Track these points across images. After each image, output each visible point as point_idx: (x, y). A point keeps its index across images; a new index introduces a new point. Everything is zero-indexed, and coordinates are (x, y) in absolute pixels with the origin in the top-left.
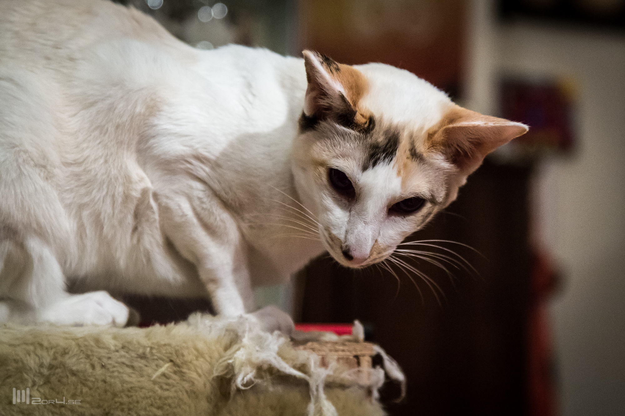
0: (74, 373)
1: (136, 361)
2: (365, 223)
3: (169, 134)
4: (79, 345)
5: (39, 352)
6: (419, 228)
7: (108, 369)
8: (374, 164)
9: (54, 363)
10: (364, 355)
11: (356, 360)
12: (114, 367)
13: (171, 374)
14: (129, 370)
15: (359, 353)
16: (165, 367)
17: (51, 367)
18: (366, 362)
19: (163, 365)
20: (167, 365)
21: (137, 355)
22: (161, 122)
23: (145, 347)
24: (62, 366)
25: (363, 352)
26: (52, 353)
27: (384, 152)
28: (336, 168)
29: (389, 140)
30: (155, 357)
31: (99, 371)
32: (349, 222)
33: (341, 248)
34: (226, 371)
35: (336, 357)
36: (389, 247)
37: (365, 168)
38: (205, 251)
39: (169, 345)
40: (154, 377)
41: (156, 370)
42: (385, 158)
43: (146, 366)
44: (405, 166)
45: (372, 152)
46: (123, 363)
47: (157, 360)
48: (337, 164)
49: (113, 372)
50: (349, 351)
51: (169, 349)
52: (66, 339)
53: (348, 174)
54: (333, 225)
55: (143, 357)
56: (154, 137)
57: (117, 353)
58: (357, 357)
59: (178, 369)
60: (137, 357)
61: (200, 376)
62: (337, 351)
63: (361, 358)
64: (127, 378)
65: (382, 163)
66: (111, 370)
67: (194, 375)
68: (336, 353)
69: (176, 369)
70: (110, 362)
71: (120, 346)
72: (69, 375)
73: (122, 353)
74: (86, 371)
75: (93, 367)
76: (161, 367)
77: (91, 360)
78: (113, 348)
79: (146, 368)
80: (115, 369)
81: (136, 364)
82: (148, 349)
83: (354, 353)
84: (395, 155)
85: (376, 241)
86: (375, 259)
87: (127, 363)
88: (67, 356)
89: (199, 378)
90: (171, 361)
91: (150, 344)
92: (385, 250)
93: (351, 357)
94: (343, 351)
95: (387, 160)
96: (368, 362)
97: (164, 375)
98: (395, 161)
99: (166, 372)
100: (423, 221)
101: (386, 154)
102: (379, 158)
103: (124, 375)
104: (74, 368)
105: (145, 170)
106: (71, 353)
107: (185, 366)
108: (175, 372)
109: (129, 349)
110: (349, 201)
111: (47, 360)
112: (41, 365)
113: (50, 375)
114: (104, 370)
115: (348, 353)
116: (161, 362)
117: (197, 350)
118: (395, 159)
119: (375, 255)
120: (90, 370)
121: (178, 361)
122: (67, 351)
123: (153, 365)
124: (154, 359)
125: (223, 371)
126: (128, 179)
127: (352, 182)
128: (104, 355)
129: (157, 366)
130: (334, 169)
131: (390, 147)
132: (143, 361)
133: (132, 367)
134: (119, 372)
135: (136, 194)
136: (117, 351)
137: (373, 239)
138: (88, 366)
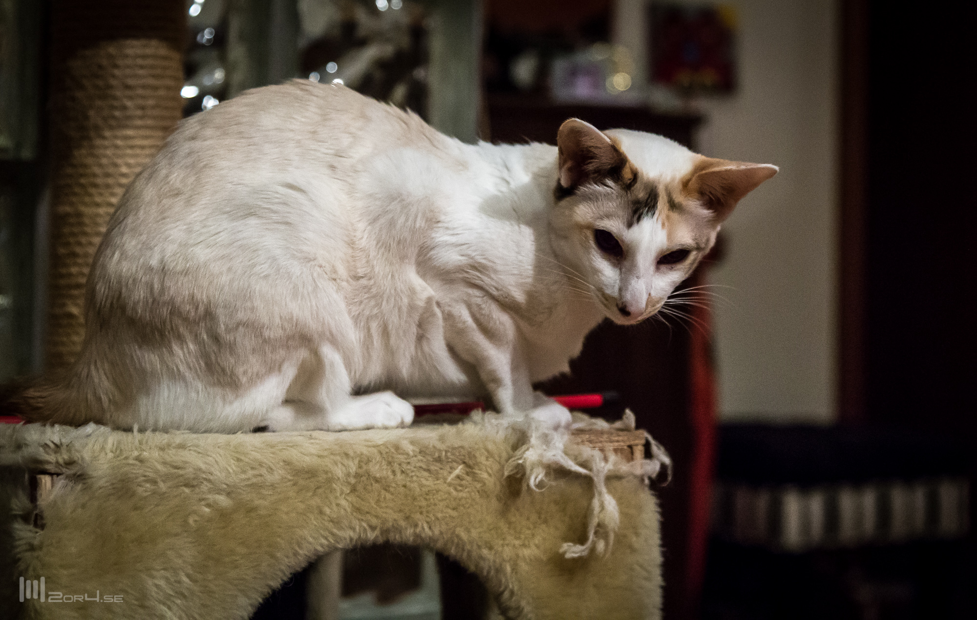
0: (377, 481)
1: (433, 464)
2: (637, 278)
3: (447, 245)
4: (381, 453)
5: (346, 462)
6: (687, 276)
7: (407, 474)
8: (639, 220)
9: (360, 471)
10: (637, 445)
11: (629, 450)
12: (413, 471)
13: (464, 475)
14: (426, 474)
15: (632, 443)
16: (459, 470)
17: (357, 476)
18: (639, 451)
19: (457, 467)
20: (461, 467)
21: (434, 458)
22: (438, 235)
23: (440, 451)
24: (366, 474)
25: (637, 442)
26: (356, 462)
27: (645, 206)
28: (602, 229)
29: (650, 195)
30: (450, 460)
31: (399, 477)
32: (621, 280)
33: (617, 305)
34: (515, 471)
35: (611, 448)
36: (661, 299)
37: (630, 225)
38: (486, 354)
39: (462, 447)
40: (449, 479)
41: (450, 473)
42: (647, 212)
43: (441, 469)
44: (668, 217)
45: (634, 208)
46: (421, 467)
47: (451, 462)
48: (602, 225)
49: (412, 476)
50: (623, 441)
51: (463, 452)
52: (369, 446)
53: (615, 233)
54: (605, 285)
55: (439, 460)
56: (433, 248)
57: (414, 458)
58: (630, 447)
59: (470, 470)
60: (433, 461)
61: (490, 475)
62: (611, 442)
63: (635, 448)
64: (424, 482)
65: (646, 218)
66: (411, 474)
67: (485, 476)
68: (611, 444)
69: (468, 470)
70: (409, 467)
71: (418, 450)
72: (373, 482)
73: (420, 457)
74: (388, 477)
75: (394, 472)
76: (455, 469)
77: (392, 466)
78: (411, 453)
79: (442, 471)
80: (413, 474)
81: (433, 468)
82: (444, 453)
83: (628, 443)
84: (657, 207)
85: (650, 294)
86: (650, 312)
87: (424, 466)
88: (371, 464)
89: (489, 478)
90: (464, 463)
91: (445, 448)
92: (658, 302)
93: (625, 447)
94: (618, 441)
95: (650, 214)
96: (641, 451)
97: (458, 477)
98: (658, 214)
99: (460, 474)
100: (690, 268)
101: (649, 208)
102: (642, 213)
103: (422, 479)
104: (378, 475)
105: (426, 281)
106: (374, 460)
107: (476, 467)
108: (468, 474)
109: (426, 454)
110: (617, 260)
111: (353, 468)
112: (348, 475)
113: (356, 483)
114: (403, 475)
115: (622, 444)
116: (455, 464)
117: (488, 451)
118: (657, 213)
119: (649, 309)
120: (392, 477)
121: (471, 463)
122: (370, 459)
123: (448, 467)
124: (448, 462)
125: (512, 470)
126: (412, 291)
127: (619, 241)
128: (403, 460)
129: (451, 468)
130: (600, 230)
131: (651, 201)
132: (438, 464)
133: (428, 471)
134: (418, 477)
135: (421, 304)
136: (416, 456)
137: (647, 293)
138: (390, 473)
